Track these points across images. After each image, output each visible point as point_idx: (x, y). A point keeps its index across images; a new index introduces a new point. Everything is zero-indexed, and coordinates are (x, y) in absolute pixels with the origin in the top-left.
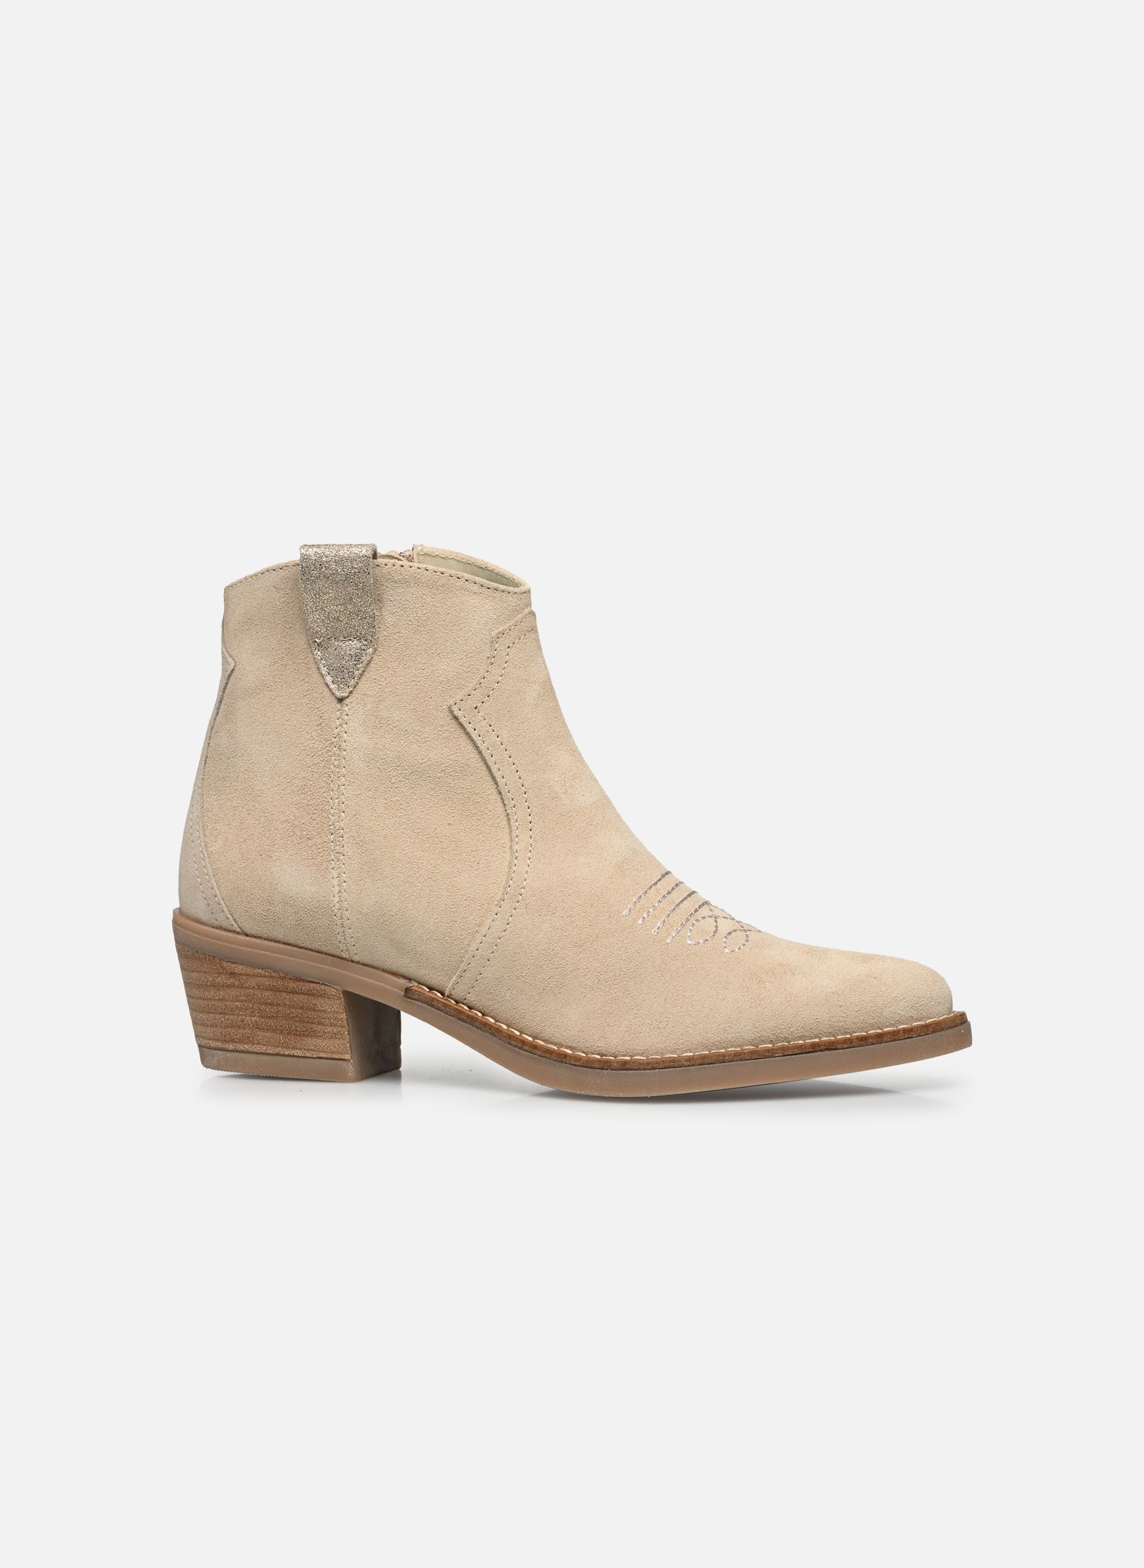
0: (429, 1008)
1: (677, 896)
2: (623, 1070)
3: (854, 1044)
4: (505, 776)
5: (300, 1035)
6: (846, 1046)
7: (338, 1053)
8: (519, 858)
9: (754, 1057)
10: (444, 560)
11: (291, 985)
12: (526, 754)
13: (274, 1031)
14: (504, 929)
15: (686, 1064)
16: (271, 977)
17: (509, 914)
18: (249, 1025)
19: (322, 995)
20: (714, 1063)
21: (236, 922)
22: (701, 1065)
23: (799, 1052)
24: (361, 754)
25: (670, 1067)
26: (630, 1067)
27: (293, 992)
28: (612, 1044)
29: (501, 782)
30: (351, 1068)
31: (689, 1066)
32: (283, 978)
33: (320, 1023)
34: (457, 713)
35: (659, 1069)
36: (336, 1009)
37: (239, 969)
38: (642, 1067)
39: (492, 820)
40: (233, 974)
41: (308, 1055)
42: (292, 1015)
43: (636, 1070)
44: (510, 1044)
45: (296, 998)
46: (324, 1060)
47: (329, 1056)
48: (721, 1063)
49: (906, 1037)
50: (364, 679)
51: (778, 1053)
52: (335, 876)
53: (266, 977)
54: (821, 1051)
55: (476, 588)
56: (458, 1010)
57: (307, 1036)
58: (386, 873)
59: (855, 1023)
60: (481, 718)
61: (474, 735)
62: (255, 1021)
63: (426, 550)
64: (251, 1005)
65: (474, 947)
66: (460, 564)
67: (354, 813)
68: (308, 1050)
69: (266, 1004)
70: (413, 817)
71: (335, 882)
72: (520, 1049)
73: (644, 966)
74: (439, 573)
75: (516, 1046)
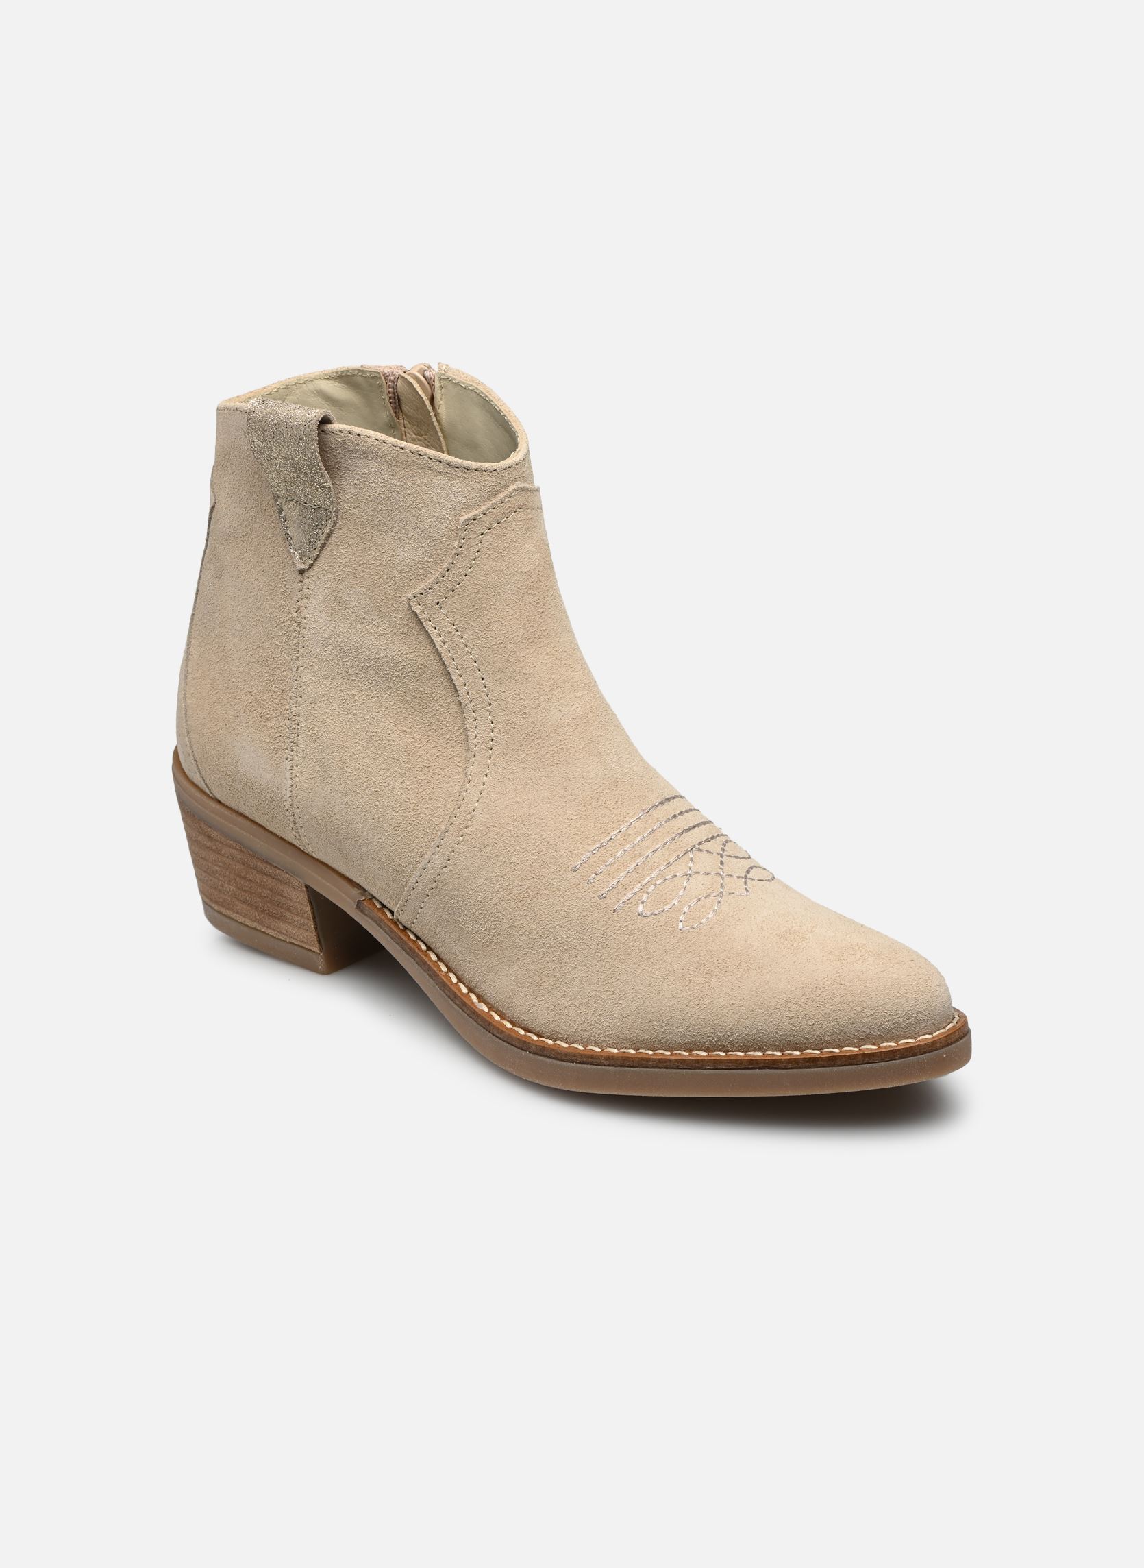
0: (378, 928)
1: (683, 822)
2: (541, 1055)
3: (800, 1065)
4: (467, 684)
5: (272, 916)
6: (790, 1066)
7: (307, 944)
8: (472, 783)
9: (681, 1066)
10: (465, 390)
11: (260, 865)
12: (495, 659)
13: (250, 905)
14: (444, 865)
15: (605, 1062)
16: (241, 851)
17: (451, 850)
18: (228, 892)
19: (288, 884)
20: (637, 1067)
21: (208, 787)
22: (621, 1066)
23: (733, 1067)
24: (320, 636)
25: (588, 1063)
26: (548, 1054)
27: (261, 872)
28: (537, 1020)
29: (462, 690)
30: (320, 960)
31: (609, 1065)
32: (252, 856)
33: (288, 910)
34: (417, 609)
35: (576, 1063)
36: (300, 900)
37: (214, 834)
38: (559, 1057)
39: (450, 733)
40: (209, 837)
41: (281, 938)
42: (263, 895)
43: (553, 1058)
44: (445, 992)
45: (265, 879)
46: (295, 947)
47: (300, 944)
48: (643, 1067)
49: (865, 1062)
50: (325, 552)
51: (708, 1066)
52: (288, 768)
53: (237, 850)
54: (760, 1068)
55: (440, 467)
56: (402, 939)
57: (279, 919)
58: (334, 776)
59: (807, 1038)
60: (442, 616)
61: (433, 633)
62: (233, 890)
63: (450, 374)
64: (228, 873)
65: (413, 879)
66: (479, 398)
67: (310, 700)
68: (281, 933)
69: (242, 877)
70: (368, 717)
71: (288, 774)
72: (452, 1000)
73: (582, 936)
74: (398, 449)
75: (449, 997)
